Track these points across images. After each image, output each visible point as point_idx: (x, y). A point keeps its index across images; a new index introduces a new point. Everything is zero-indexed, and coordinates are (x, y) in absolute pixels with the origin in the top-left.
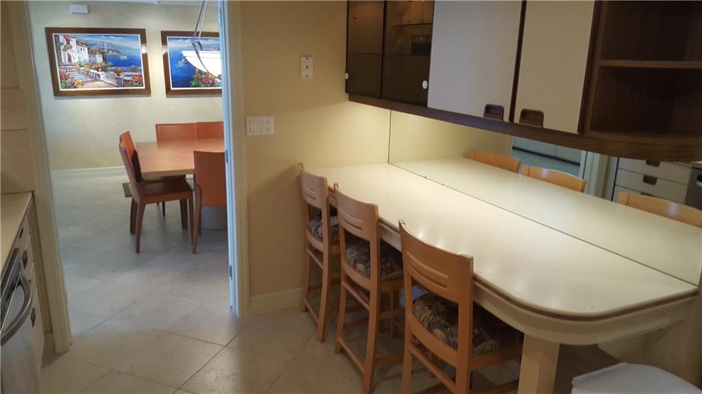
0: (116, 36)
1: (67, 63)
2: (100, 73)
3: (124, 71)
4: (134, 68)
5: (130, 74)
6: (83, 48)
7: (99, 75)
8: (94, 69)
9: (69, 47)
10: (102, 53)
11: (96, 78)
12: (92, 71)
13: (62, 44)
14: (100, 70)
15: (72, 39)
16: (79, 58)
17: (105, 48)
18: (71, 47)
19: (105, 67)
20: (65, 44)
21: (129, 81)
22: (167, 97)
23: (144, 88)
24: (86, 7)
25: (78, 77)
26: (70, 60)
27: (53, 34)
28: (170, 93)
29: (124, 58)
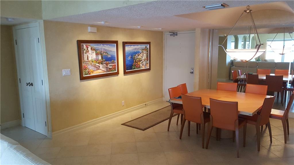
0: (107, 45)
1: (87, 60)
2: (100, 65)
3: (109, 64)
4: (113, 62)
5: (111, 65)
6: (93, 51)
7: (99, 66)
8: (98, 63)
9: (87, 51)
10: (101, 54)
11: (98, 68)
12: (97, 64)
13: (85, 50)
14: (100, 63)
15: (89, 47)
16: (92, 57)
17: (103, 51)
18: (88, 52)
19: (102, 62)
20: (86, 49)
21: (111, 68)
22: (124, 76)
23: (116, 71)
24: (96, 29)
25: (91, 68)
26: (88, 59)
27: (82, 44)
28: (125, 73)
29: (109, 56)
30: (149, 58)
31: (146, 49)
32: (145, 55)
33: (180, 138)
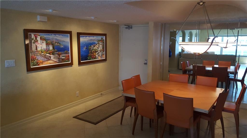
0: (59, 35)
1: (35, 50)
2: (51, 56)
3: (62, 54)
4: (66, 52)
5: (64, 55)
6: (43, 41)
7: (50, 57)
8: (48, 54)
9: (36, 41)
10: (52, 44)
11: (49, 59)
12: (47, 55)
13: (33, 39)
14: (51, 54)
15: (38, 36)
16: (41, 47)
17: (54, 41)
18: (37, 41)
19: (54, 52)
20: (35, 39)
21: (64, 59)
22: (79, 66)
23: (70, 62)
24: (46, 18)
25: (40, 58)
26: (36, 49)
27: (29, 33)
28: (80, 64)
29: (62, 47)
30: (105, 49)
31: (102, 40)
32: (101, 46)
33: (133, 134)
